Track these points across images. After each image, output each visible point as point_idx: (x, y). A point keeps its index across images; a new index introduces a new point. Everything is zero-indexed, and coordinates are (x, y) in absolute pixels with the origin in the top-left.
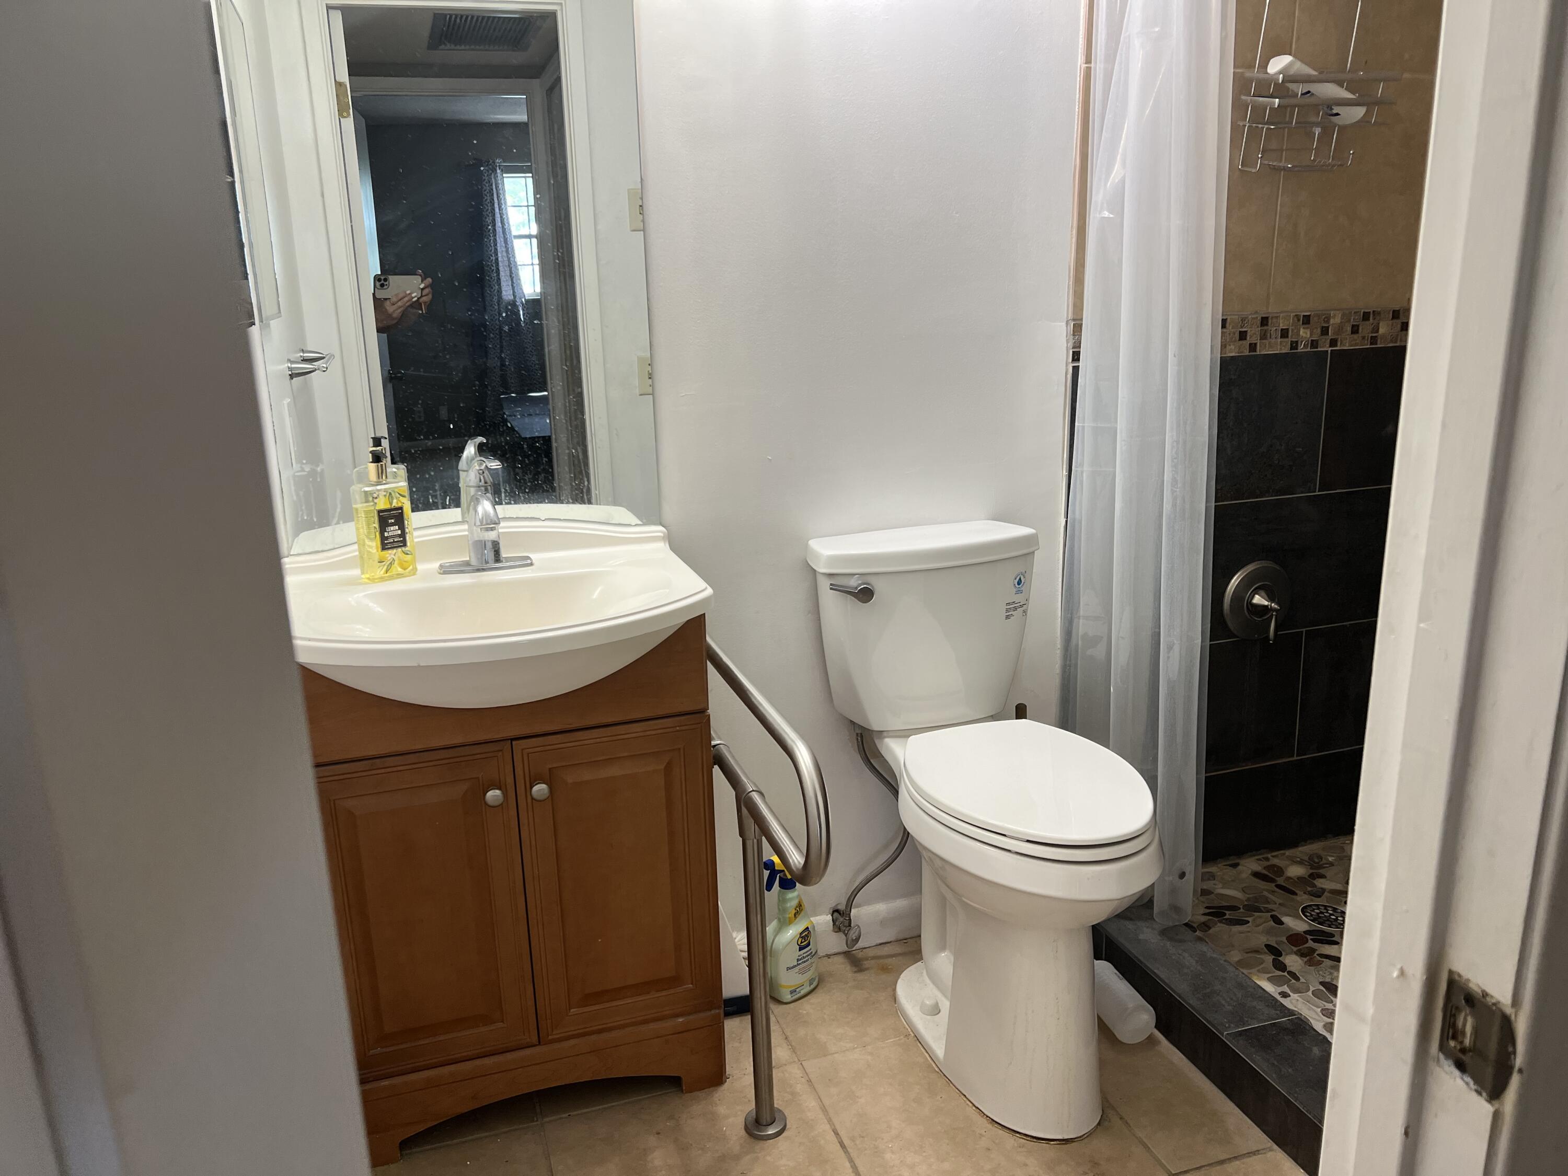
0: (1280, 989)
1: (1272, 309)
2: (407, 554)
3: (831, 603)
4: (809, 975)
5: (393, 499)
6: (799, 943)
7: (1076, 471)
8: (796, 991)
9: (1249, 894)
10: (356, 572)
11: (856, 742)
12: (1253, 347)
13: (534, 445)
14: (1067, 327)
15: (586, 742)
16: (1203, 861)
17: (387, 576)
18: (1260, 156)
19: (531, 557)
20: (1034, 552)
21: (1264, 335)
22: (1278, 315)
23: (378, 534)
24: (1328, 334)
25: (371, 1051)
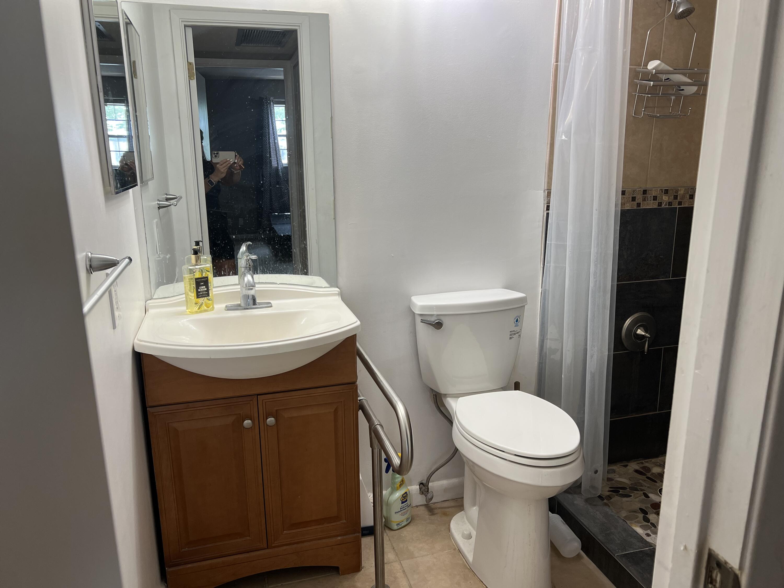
0: (646, 532)
1: (649, 186)
2: (209, 300)
3: (421, 328)
4: (406, 516)
5: (203, 273)
6: (402, 500)
7: (547, 266)
8: (399, 524)
9: (632, 481)
10: (184, 308)
11: (433, 398)
12: (639, 205)
13: (275, 247)
14: (544, 193)
15: (294, 397)
16: (608, 463)
17: (199, 311)
18: (643, 110)
19: (271, 303)
20: (524, 306)
21: (645, 199)
22: (652, 189)
23: (195, 290)
24: (677, 199)
25: (183, 550)
